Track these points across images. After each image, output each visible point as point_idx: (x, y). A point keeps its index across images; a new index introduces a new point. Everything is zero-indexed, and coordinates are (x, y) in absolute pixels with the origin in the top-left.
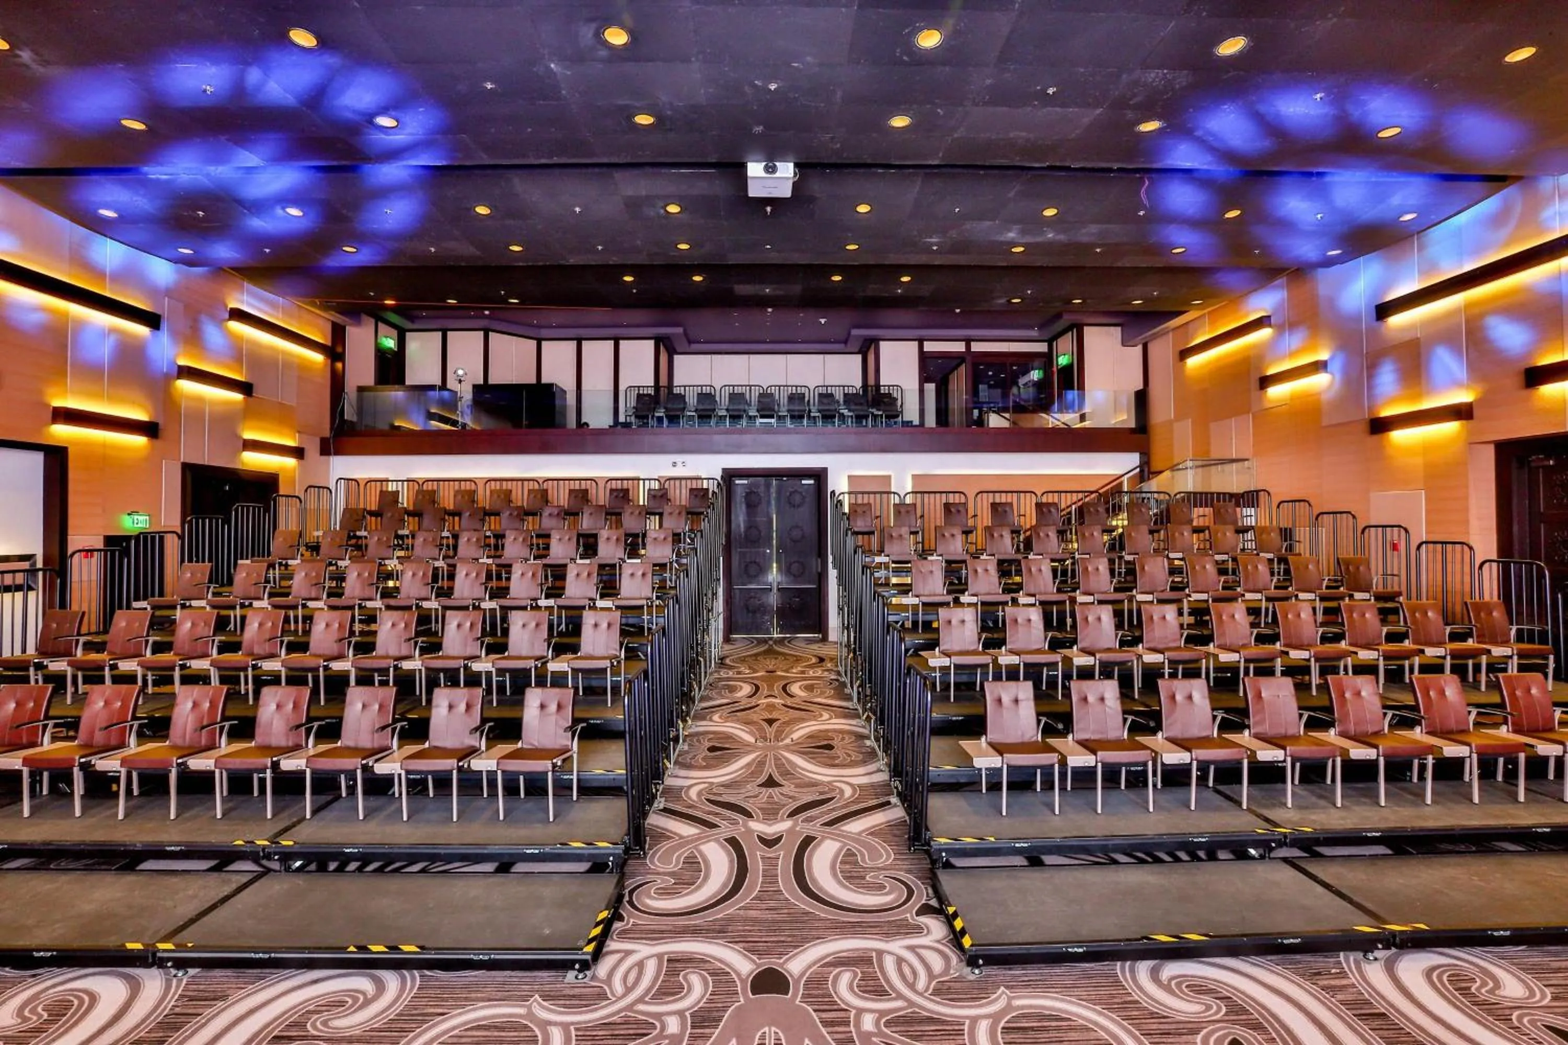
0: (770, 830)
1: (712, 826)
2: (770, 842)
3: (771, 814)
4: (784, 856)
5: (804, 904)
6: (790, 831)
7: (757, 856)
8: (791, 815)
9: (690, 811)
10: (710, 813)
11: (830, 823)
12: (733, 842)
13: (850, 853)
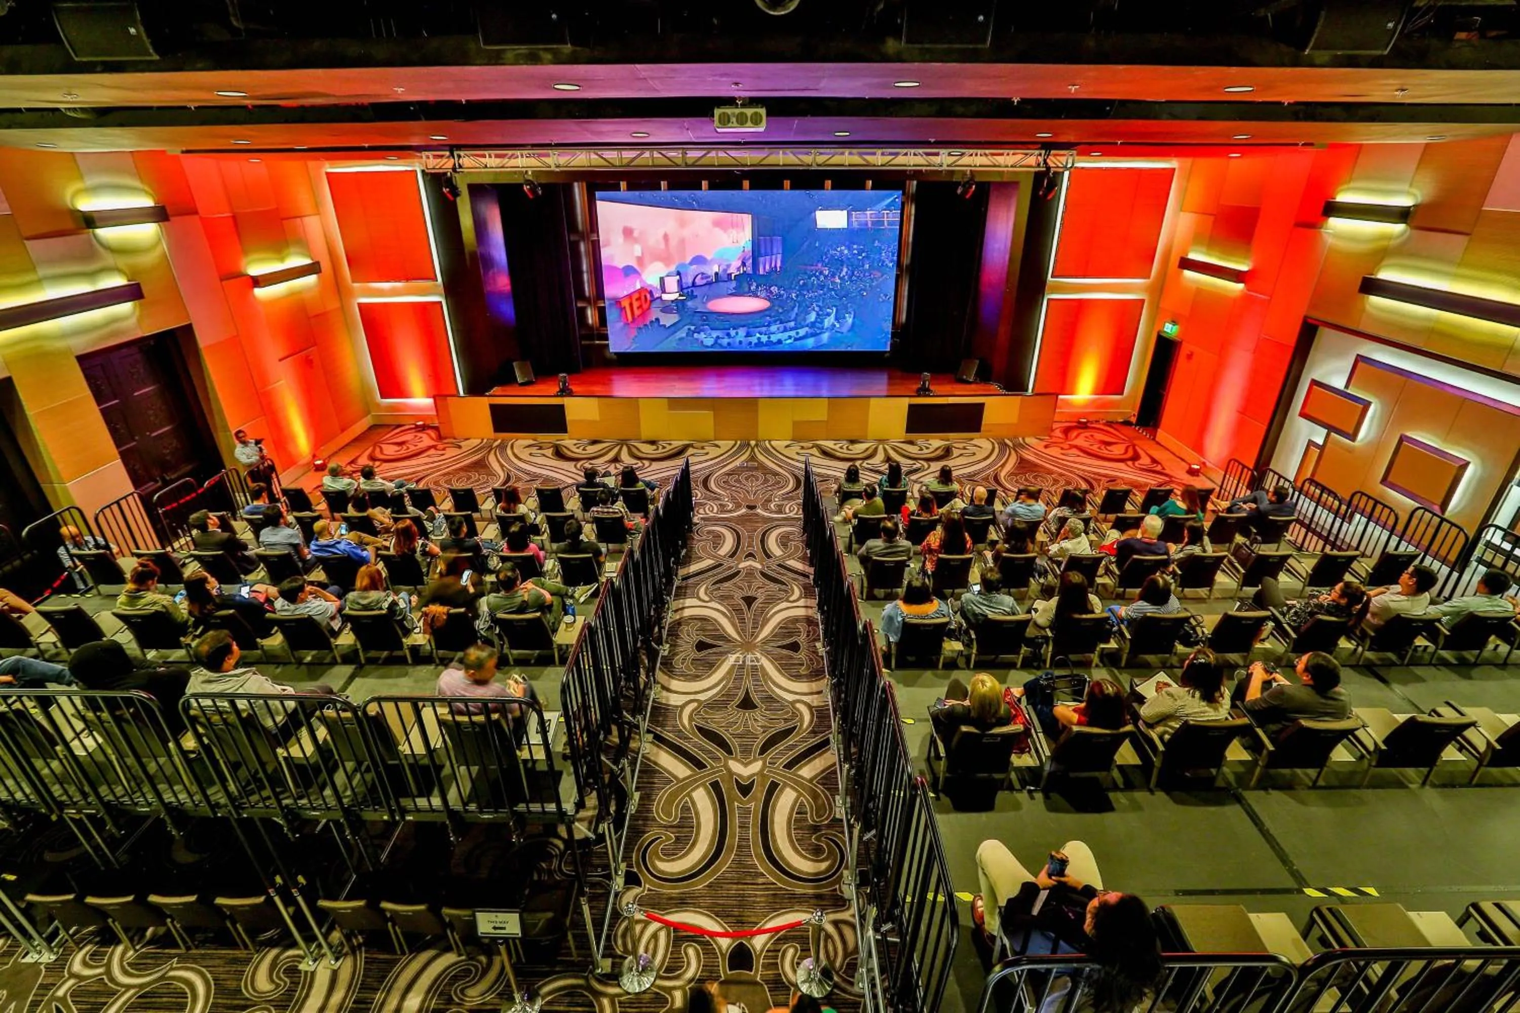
0: (750, 563)
1: (780, 565)
2: (751, 555)
3: (750, 573)
4: (745, 547)
5: (739, 528)
6: (740, 562)
7: (757, 548)
8: (737, 573)
9: (796, 576)
10: (783, 574)
11: (721, 565)
12: (769, 557)
13: (715, 548)
